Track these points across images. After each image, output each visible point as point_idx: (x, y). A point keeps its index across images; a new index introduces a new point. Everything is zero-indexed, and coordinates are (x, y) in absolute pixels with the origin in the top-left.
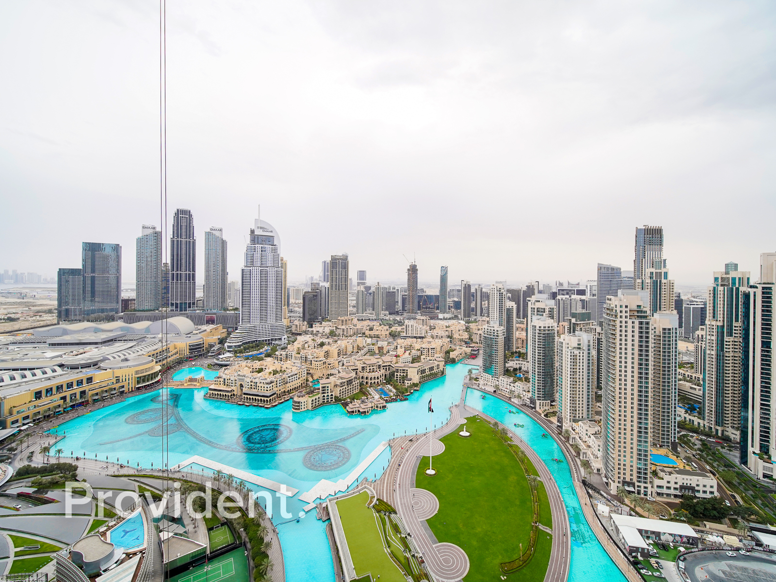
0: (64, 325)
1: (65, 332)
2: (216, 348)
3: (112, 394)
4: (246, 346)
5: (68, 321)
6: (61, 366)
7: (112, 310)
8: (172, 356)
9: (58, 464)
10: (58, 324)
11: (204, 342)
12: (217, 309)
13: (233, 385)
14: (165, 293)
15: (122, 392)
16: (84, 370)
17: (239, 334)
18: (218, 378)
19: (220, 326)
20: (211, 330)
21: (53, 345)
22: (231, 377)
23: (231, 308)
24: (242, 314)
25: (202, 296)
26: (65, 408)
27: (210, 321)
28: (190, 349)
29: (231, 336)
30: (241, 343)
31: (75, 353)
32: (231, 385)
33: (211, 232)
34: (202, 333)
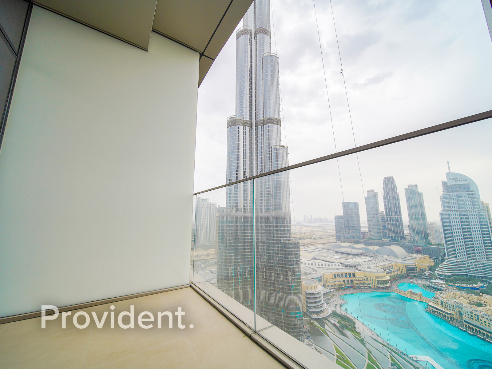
0: (339, 243)
1: (341, 247)
2: (427, 273)
3: (365, 286)
4: (457, 277)
5: (340, 241)
6: (341, 263)
7: (358, 237)
8: (395, 271)
9: (347, 317)
10: (337, 242)
11: (417, 266)
12: (423, 243)
13: (451, 309)
14: (384, 230)
15: (370, 287)
16: (351, 268)
17: (447, 266)
18: (435, 298)
19: (428, 257)
20: (420, 258)
21: (336, 252)
22: (448, 301)
23: (435, 243)
24: (447, 250)
25: (409, 233)
26: (345, 287)
27: (418, 252)
28: (407, 270)
29: (439, 266)
30: (450, 274)
31: (345, 258)
32: (449, 308)
33: (409, 188)
34: (414, 260)
